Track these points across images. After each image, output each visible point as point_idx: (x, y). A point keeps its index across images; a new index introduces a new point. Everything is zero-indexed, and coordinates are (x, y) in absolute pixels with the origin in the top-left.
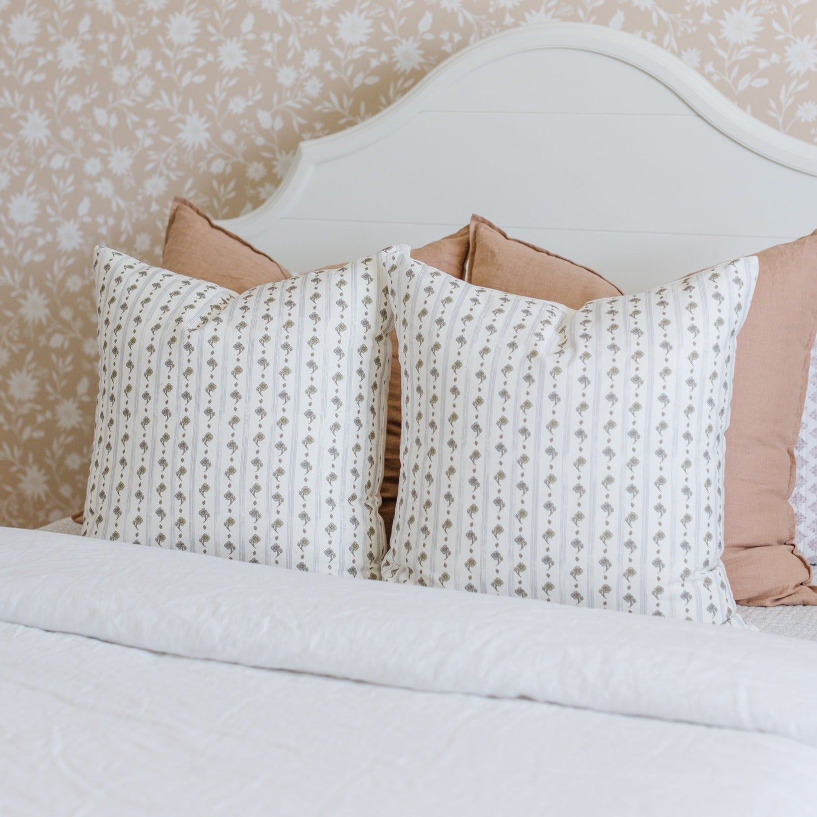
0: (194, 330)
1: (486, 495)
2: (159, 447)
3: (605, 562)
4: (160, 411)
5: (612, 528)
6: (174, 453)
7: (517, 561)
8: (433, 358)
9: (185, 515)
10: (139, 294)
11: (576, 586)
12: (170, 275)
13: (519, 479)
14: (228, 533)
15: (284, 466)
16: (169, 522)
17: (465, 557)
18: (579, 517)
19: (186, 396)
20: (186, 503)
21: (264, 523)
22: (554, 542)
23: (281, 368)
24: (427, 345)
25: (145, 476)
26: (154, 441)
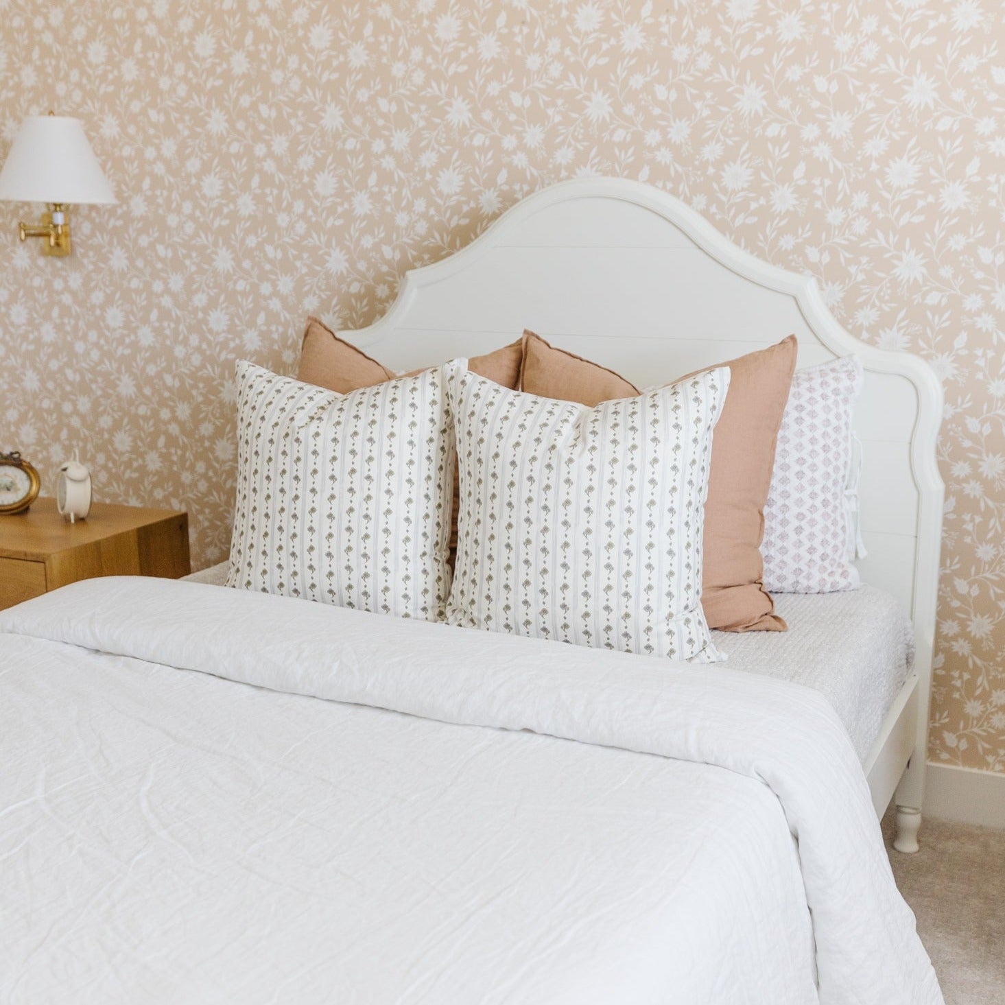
0: (302, 427)
1: (517, 557)
2: (278, 517)
3: (607, 608)
4: (278, 490)
5: (613, 583)
6: (289, 522)
7: (542, 607)
8: (479, 450)
9: (297, 569)
10: (265, 398)
11: (586, 626)
12: (289, 383)
13: (542, 545)
14: (329, 582)
15: (370, 532)
16: (286, 573)
17: (503, 603)
18: (587, 574)
19: (296, 478)
20: (298, 559)
21: (356, 575)
22: (569, 593)
23: (366, 457)
24: (474, 439)
25: (268, 539)
26: (274, 513)
